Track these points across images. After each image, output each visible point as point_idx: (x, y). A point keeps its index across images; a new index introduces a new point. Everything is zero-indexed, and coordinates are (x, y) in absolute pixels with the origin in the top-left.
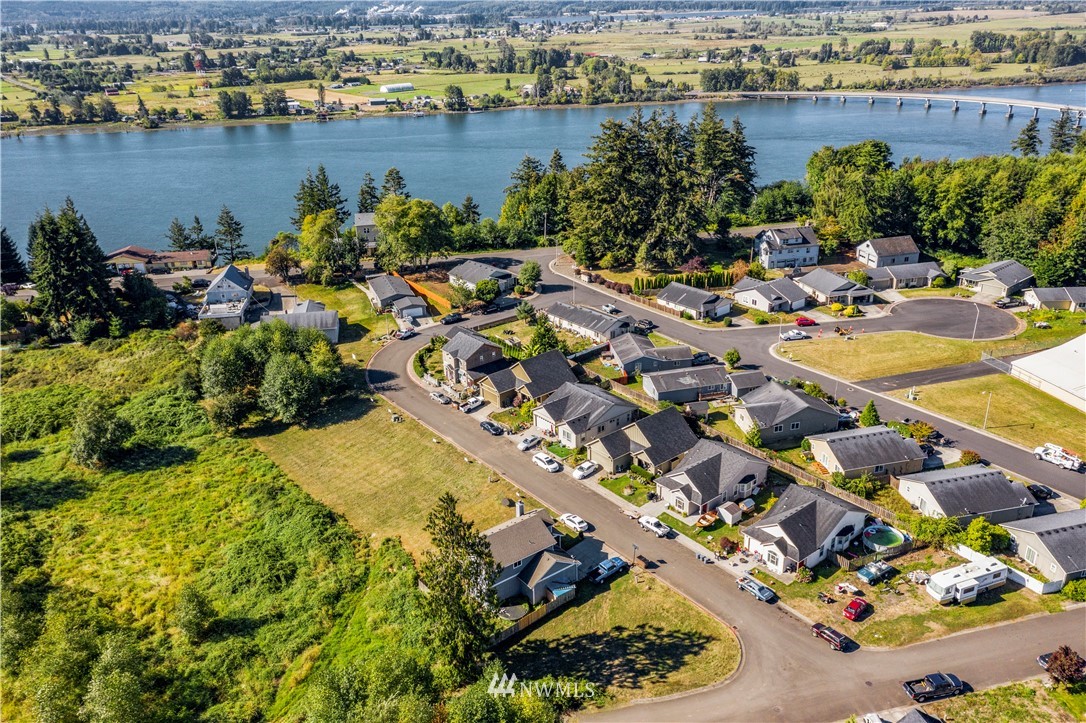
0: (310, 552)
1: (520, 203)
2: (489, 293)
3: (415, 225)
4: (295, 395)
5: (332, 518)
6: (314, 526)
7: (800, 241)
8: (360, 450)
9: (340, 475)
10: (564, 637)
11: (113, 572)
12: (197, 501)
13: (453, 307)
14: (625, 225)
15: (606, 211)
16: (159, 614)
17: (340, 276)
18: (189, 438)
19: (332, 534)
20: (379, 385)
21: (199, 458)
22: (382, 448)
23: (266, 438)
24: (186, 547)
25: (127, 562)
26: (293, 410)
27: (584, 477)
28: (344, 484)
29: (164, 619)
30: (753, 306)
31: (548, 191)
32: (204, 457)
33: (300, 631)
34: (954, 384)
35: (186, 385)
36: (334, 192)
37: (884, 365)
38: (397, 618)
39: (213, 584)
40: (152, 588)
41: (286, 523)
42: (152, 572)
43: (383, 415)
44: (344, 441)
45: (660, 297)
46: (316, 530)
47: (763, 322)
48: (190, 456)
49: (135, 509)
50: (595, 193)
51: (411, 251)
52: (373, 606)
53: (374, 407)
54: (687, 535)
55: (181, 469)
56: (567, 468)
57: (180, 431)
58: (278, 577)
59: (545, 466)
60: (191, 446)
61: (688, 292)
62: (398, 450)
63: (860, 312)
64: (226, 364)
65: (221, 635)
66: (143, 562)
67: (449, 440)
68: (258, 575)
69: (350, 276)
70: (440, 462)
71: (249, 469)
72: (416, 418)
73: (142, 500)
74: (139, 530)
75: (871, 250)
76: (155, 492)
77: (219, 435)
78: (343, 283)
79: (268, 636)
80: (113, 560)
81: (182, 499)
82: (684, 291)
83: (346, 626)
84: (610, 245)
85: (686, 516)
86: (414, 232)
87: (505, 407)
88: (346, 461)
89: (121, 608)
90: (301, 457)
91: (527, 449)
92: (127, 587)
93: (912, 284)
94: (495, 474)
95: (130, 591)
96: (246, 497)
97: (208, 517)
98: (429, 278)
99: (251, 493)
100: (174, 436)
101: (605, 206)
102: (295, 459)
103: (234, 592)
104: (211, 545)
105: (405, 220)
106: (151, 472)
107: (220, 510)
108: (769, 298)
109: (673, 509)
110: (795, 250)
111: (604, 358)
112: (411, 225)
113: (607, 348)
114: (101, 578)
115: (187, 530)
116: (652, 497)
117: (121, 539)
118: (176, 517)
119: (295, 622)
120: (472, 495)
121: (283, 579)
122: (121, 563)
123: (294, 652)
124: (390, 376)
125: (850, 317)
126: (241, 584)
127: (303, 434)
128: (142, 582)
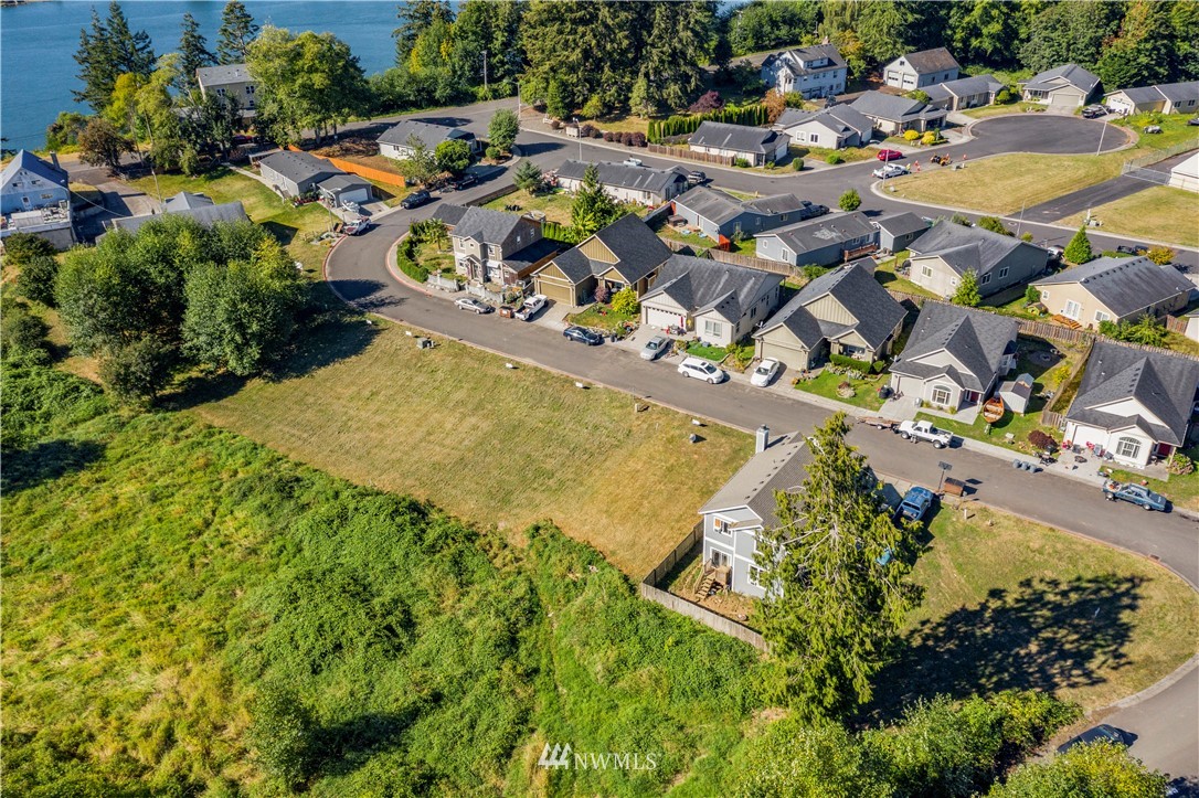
0: (416, 574)
1: (440, 42)
2: (460, 158)
3: (317, 70)
4: (255, 327)
5: (419, 511)
6: (401, 528)
7: (826, 62)
8: (391, 398)
9: (382, 440)
10: (923, 623)
11: (48, 684)
12: (148, 524)
13: (410, 184)
14: (610, 54)
15: (584, 35)
16: (188, 745)
17: (206, 159)
18: (70, 425)
19: (440, 537)
20: (362, 300)
21: (109, 454)
22: (427, 390)
23: (213, 404)
24: (172, 609)
25: (66, 661)
26: (254, 352)
27: (770, 382)
28: (399, 455)
29: (207, 753)
30: (813, 144)
31: (478, 21)
32: (119, 451)
33: (486, 716)
34: (1121, 203)
35: (23, 341)
36: (141, 45)
37: (1024, 192)
38: (641, 655)
39: (266, 665)
40: (146, 698)
41: (342, 532)
42: (129, 669)
43: (399, 341)
44: (354, 388)
45: (695, 142)
46: (409, 534)
47: (840, 161)
48: (90, 454)
49: (31, 561)
50: (566, 11)
51: (315, 111)
52: (586, 644)
53: (378, 332)
54: (974, 438)
55: (84, 477)
56: (735, 376)
57: (48, 416)
58: (389, 628)
59: (704, 376)
60: (83, 438)
61: (732, 131)
62: (457, 388)
63: (941, 138)
64: (107, 292)
65: (340, 758)
66: (101, 655)
67: (528, 361)
68: (352, 633)
69: (223, 159)
70: (537, 396)
71: (214, 458)
72: (456, 339)
73: (36, 543)
74: (59, 596)
75: (908, 68)
76: (56, 524)
77: (125, 412)
78: (214, 168)
79: (436, 739)
80: (35, 662)
81: (115, 528)
82: (726, 132)
83: (556, 687)
84: (594, 85)
85: (953, 411)
86: (318, 80)
87: (582, 305)
88: (378, 419)
89: (104, 752)
90: (294, 424)
91: (657, 357)
92: (95, 707)
93: (973, 102)
94: (637, 400)
95: (104, 714)
96: (237, 503)
97: (186, 549)
98: (346, 152)
99: (245, 495)
100: (40, 426)
101: (581, 29)
102: (286, 429)
103: (315, 671)
104: (220, 596)
105: (300, 63)
106: (28, 492)
107: (199, 534)
108: (837, 130)
109: (929, 406)
110: (821, 75)
111: (675, 224)
112: (312, 70)
113: (670, 211)
114: (28, 700)
115: (155, 580)
116: (888, 393)
117: (30, 621)
118: (124, 560)
119: (468, 702)
120: (620, 436)
121: (399, 630)
122: (55, 665)
123: (499, 757)
124: (373, 287)
125: (933, 145)
126: (323, 655)
127: (273, 389)
128: (119, 691)
